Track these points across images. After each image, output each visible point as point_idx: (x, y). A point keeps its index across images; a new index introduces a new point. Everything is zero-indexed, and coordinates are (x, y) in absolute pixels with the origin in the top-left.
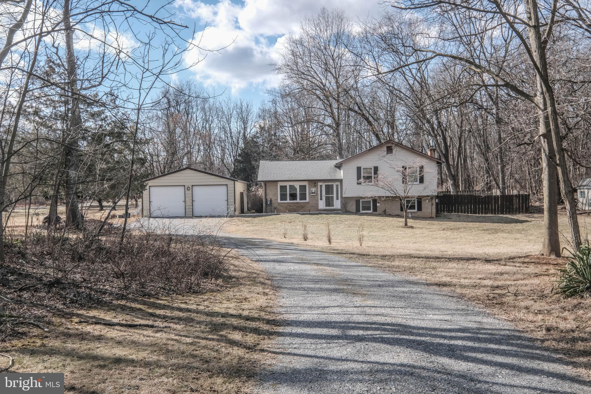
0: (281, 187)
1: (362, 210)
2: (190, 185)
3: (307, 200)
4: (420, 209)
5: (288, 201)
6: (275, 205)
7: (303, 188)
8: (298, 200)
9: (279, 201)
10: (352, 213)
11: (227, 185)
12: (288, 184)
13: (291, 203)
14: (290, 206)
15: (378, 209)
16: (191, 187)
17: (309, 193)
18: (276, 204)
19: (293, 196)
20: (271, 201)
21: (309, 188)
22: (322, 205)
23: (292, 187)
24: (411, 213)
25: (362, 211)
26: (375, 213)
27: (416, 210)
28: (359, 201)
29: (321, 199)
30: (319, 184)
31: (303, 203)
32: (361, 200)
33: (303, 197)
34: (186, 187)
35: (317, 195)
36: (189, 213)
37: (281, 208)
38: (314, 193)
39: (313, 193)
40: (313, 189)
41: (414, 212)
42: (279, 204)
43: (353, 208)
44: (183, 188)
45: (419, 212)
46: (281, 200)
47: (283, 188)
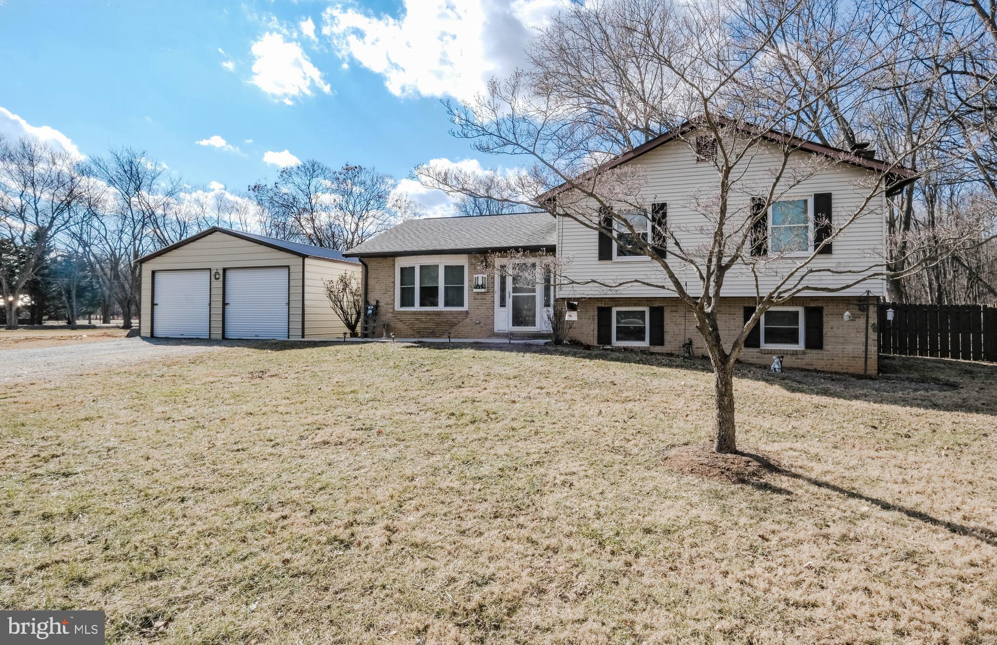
0: (403, 270)
1: (618, 339)
2: (220, 267)
3: (465, 308)
4: (815, 341)
5: (417, 308)
6: (386, 316)
7: (454, 273)
8: (441, 307)
9: (398, 307)
10: (588, 347)
11: (288, 267)
12: (416, 262)
13: (421, 313)
14: (421, 321)
15: (667, 338)
16: (221, 272)
17: (470, 287)
18: (390, 315)
19: (429, 295)
20: (377, 307)
21: (470, 273)
22: (503, 320)
23: (428, 271)
24: (782, 355)
25: (616, 343)
26: (657, 349)
27: (801, 346)
28: (609, 310)
29: (503, 304)
30: (498, 261)
31: (451, 313)
32: (615, 310)
33: (455, 296)
34: (213, 272)
35: (491, 291)
36: (217, 333)
37: (400, 325)
38: (482, 287)
39: (477, 287)
40: (480, 276)
41: (795, 353)
42: (396, 314)
43: (589, 333)
44: (206, 275)
45: (813, 354)
46: (402, 305)
47: (406, 273)
